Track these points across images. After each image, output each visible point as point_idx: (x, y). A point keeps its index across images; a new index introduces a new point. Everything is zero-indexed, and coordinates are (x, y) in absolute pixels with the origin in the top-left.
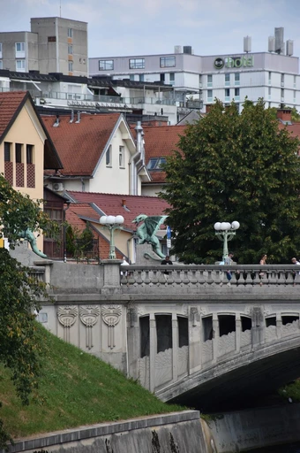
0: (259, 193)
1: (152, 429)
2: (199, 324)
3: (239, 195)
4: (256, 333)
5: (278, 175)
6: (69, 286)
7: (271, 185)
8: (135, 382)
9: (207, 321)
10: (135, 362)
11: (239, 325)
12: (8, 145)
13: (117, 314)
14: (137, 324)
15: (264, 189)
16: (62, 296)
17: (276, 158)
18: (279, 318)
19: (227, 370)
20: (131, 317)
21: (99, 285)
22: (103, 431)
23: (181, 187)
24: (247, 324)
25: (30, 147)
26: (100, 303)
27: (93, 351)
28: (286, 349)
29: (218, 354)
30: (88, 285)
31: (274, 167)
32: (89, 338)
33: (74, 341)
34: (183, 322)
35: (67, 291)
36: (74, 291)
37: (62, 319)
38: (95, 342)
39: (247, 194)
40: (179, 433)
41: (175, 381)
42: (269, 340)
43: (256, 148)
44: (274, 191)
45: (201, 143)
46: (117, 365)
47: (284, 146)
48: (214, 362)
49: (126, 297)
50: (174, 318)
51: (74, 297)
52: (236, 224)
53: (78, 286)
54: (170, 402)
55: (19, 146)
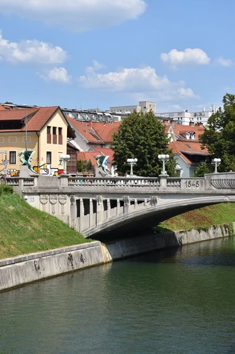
0: (147, 147)
1: (69, 253)
2: (102, 204)
3: (139, 147)
4: (125, 208)
5: (156, 139)
6: (45, 186)
7: (153, 144)
8: (73, 229)
9: (105, 202)
10: (74, 220)
11: (119, 204)
12: (49, 128)
13: (66, 199)
14: (75, 203)
15: (149, 145)
16: (42, 191)
17: (156, 133)
18: (136, 201)
19: (113, 224)
20: (72, 200)
21: (58, 185)
22: (33, 257)
23: (117, 144)
24: (122, 203)
25: (60, 129)
26: (58, 194)
27: (55, 215)
28: (138, 215)
29: (109, 217)
30: (54, 185)
31: (154, 136)
32: (53, 209)
33: (47, 211)
34: (95, 202)
35: (44, 188)
36: (47, 188)
37: (42, 200)
38: (56, 211)
39: (142, 147)
40: (87, 253)
41: (91, 228)
42: (132, 211)
43: (147, 129)
44: (154, 146)
45: (126, 127)
46: (65, 221)
47: (159, 128)
48: (107, 220)
49: (70, 191)
50: (91, 200)
51: (47, 191)
52: (136, 160)
53: (50, 186)
54: (88, 238)
55: (54, 128)
